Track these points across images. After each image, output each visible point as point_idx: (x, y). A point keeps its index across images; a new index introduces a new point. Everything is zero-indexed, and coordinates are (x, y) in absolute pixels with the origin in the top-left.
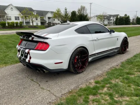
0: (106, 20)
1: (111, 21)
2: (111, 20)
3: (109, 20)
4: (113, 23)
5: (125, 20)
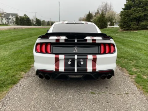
0: (4, 19)
1: (10, 21)
2: (10, 19)
3: (8, 19)
4: (13, 22)
5: (26, 21)
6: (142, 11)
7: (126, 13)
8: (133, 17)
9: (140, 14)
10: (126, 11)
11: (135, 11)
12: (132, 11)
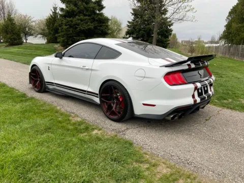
6: (89, 21)
7: (68, 22)
8: (81, 29)
9: (89, 25)
10: (69, 19)
11: (81, 20)
12: (78, 20)
